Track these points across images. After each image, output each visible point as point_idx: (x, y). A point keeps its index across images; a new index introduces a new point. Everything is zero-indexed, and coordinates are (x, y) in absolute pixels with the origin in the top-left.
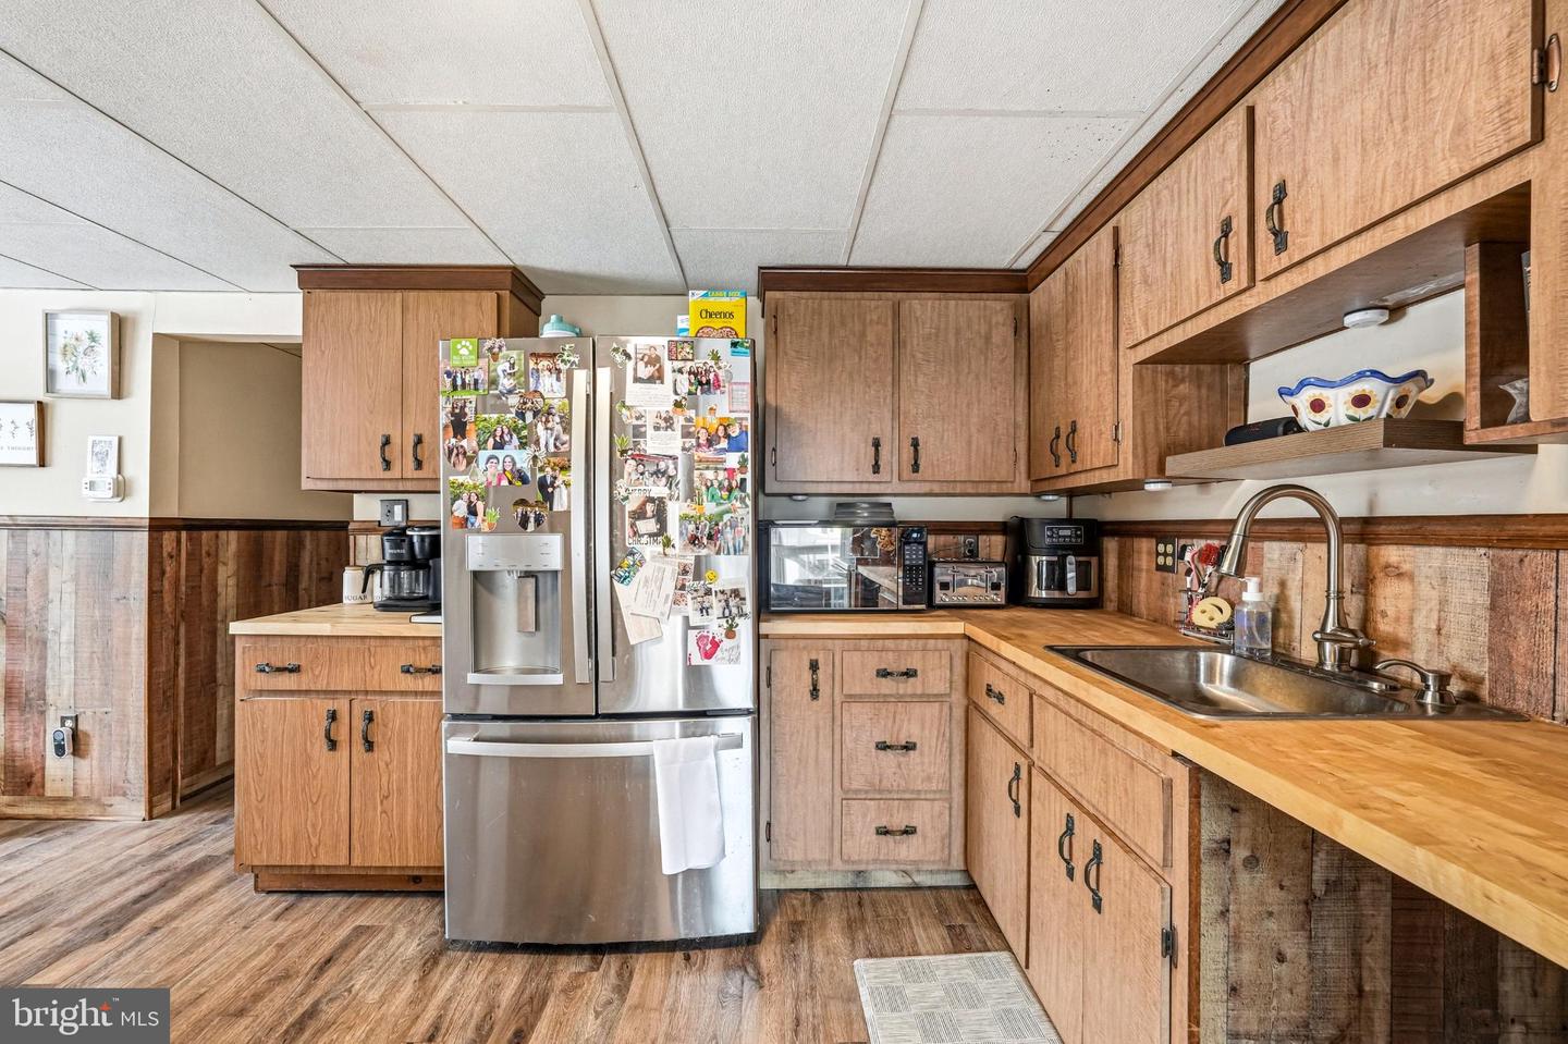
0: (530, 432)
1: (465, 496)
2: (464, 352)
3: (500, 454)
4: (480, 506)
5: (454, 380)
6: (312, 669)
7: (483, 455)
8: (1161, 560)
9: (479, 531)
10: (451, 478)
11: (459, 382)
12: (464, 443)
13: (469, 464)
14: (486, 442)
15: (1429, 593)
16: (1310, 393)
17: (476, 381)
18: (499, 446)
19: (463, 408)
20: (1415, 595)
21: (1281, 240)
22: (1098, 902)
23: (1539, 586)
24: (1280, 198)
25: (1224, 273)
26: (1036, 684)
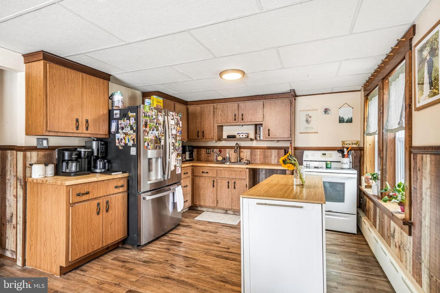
0: (158, 128)
1: (147, 141)
2: (147, 108)
3: (153, 132)
4: (150, 143)
5: (145, 114)
6: (92, 192)
7: (150, 132)
8: (207, 152)
9: (150, 149)
10: (145, 137)
11: (146, 115)
12: (147, 129)
13: (148, 134)
14: (151, 129)
15: (245, 154)
16: (242, 134)
17: (149, 115)
18: (153, 130)
19: (147, 121)
20: (244, 154)
21: (242, 119)
22: (235, 188)
23: (254, 152)
24: (242, 115)
25: (235, 120)
26: (217, 168)
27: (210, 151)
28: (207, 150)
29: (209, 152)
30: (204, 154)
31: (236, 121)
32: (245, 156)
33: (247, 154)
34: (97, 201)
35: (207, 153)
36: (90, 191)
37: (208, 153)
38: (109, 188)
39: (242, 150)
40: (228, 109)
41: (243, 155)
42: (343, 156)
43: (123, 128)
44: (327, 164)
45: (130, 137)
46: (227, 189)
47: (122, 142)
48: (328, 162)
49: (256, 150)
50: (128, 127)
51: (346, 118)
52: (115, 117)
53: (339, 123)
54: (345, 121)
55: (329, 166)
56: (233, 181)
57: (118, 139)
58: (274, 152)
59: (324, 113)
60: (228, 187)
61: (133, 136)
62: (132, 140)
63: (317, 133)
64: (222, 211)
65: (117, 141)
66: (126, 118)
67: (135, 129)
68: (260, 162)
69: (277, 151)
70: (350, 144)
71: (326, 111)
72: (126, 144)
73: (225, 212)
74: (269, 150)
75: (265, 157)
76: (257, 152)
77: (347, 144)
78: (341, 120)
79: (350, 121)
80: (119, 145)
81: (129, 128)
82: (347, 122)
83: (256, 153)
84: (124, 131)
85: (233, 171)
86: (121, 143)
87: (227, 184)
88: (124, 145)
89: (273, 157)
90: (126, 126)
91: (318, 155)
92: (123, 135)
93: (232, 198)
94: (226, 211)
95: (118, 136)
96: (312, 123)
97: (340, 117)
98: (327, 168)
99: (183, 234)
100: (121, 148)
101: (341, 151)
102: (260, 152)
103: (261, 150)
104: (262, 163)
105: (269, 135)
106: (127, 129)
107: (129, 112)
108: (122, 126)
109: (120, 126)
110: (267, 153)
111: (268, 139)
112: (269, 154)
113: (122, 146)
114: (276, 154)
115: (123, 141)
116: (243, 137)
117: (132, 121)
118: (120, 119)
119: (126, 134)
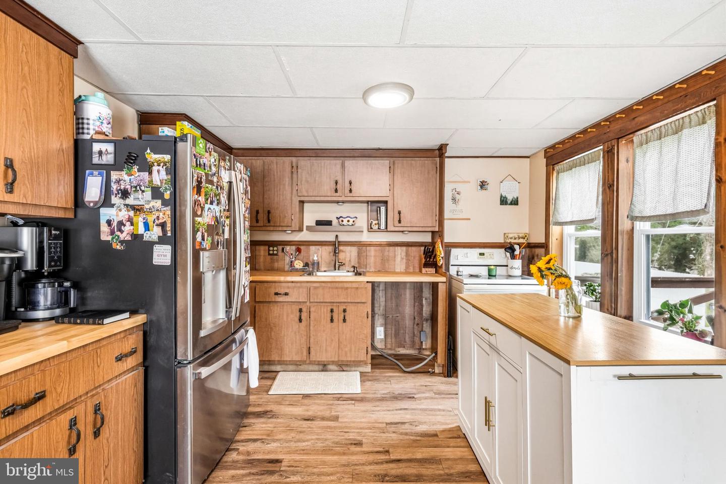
0: (219, 197)
1: (201, 229)
2: (201, 145)
3: (212, 207)
4: (206, 235)
5: (197, 160)
6: (55, 389)
7: (207, 206)
8: (271, 252)
9: (205, 250)
11: (198, 163)
12: (200, 198)
13: (202, 211)
14: (207, 199)
15: (348, 254)
17: (204, 164)
18: (212, 203)
19: (201, 178)
20: (346, 255)
21: (351, 191)
22: (344, 320)
23: (364, 252)
24: (350, 183)
25: (336, 191)
26: (308, 285)
27: (277, 250)
28: (271, 248)
29: (275, 252)
30: (264, 256)
31: (337, 194)
32: (348, 259)
33: (350, 256)
34: (69, 415)
35: (269, 254)
36: (47, 387)
37: (273, 254)
38: (102, 364)
39: (341, 248)
40: (321, 170)
41: (344, 257)
42: (513, 257)
43: (125, 194)
44: (489, 270)
45: (151, 219)
46: (329, 325)
47: (122, 232)
48: (492, 267)
49: (368, 248)
50: (143, 191)
51: (510, 198)
52: (96, 160)
53: (501, 204)
54: (509, 202)
55: (494, 274)
56: (341, 308)
57: (109, 223)
58: (400, 252)
59: (479, 187)
60: (332, 320)
61: (161, 215)
62: (157, 225)
63: (469, 219)
64: (316, 367)
65: (104, 228)
66: (136, 168)
67: (167, 195)
68: (375, 268)
69: (404, 248)
70: (515, 239)
71: (483, 185)
72: (136, 237)
73: (321, 367)
74: (392, 248)
75: (384, 261)
76: (370, 251)
77: (511, 238)
78: (503, 201)
79: (515, 202)
80: (113, 239)
81: (148, 194)
82: (511, 204)
83: (368, 254)
84: (130, 201)
85: (342, 288)
86: (118, 233)
87: (329, 315)
88: (129, 238)
89: (398, 259)
90: (136, 187)
91: (472, 255)
92: (126, 213)
93: (339, 340)
94: (325, 365)
95: (106, 213)
96: (461, 203)
97: (501, 196)
98: (490, 276)
99: (268, 435)
100: (118, 247)
101: (510, 249)
102: (375, 251)
103: (378, 248)
104: (379, 271)
105: (400, 221)
106: (140, 197)
107: (148, 151)
108: (122, 187)
109: (114, 187)
110: (386, 253)
111: (397, 229)
112: (391, 254)
113: (122, 242)
114: (404, 254)
115: (128, 228)
116: (348, 223)
117: (160, 176)
118: (117, 166)
119: (137, 209)
